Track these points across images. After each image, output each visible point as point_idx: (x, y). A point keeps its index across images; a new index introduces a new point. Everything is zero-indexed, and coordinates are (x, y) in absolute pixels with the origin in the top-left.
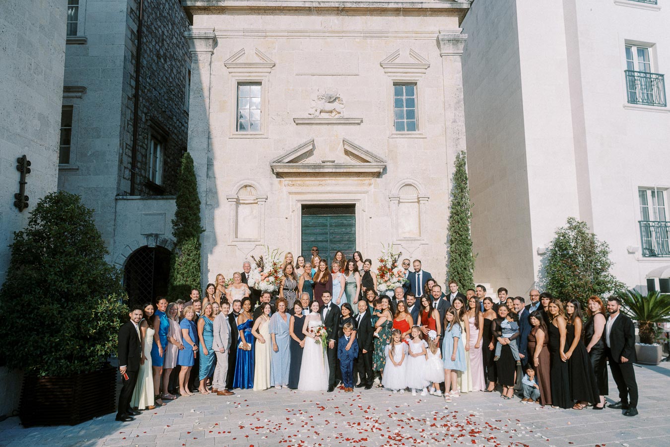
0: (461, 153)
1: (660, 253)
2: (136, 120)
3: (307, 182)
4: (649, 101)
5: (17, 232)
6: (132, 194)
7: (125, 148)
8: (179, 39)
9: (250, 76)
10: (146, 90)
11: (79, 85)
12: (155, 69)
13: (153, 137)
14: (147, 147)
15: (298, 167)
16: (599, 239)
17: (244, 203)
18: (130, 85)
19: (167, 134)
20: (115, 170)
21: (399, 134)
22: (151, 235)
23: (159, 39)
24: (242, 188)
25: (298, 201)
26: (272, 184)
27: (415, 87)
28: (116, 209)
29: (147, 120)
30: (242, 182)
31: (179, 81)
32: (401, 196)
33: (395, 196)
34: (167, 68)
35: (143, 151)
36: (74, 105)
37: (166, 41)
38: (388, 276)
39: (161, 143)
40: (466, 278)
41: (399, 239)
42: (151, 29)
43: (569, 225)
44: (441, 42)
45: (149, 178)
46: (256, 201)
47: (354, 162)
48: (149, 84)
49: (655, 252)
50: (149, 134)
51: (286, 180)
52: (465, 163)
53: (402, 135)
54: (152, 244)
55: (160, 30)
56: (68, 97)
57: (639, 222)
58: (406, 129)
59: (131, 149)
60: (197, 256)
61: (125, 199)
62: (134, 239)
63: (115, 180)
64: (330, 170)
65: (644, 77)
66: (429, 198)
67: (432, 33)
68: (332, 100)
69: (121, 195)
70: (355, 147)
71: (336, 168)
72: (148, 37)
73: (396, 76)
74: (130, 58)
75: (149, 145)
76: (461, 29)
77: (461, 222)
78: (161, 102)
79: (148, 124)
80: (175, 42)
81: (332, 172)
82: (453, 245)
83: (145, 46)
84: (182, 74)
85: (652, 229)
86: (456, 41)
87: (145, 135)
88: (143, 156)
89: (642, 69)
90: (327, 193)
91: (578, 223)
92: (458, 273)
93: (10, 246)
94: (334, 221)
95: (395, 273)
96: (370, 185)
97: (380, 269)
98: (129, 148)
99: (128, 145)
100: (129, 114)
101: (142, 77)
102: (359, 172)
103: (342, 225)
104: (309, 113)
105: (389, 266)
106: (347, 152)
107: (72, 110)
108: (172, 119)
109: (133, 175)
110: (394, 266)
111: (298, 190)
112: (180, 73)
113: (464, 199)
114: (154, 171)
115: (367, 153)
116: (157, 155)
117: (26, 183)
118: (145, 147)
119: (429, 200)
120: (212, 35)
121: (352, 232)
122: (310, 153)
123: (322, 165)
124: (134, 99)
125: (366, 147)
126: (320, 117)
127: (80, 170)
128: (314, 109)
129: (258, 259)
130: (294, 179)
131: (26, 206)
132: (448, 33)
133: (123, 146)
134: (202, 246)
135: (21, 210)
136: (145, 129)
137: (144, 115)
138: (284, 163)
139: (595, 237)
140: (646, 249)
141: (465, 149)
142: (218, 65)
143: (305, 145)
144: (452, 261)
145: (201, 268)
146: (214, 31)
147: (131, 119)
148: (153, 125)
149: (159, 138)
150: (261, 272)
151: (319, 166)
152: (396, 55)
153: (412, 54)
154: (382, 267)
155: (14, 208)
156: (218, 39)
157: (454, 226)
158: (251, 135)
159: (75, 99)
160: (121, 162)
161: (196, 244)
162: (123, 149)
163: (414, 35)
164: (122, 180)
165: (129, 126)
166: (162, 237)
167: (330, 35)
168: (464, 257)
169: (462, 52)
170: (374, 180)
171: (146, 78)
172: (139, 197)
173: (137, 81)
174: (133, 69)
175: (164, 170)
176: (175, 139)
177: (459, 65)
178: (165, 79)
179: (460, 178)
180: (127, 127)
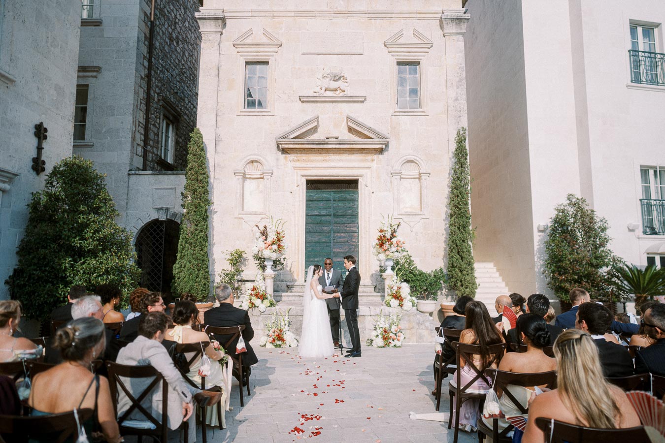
0: (461, 129)
1: (661, 231)
2: (148, 99)
3: (312, 158)
4: (654, 81)
5: (35, 192)
6: (144, 169)
7: (137, 126)
8: (191, 23)
9: (257, 56)
10: (158, 71)
11: (95, 65)
12: (167, 51)
13: (165, 117)
14: (159, 126)
15: (303, 143)
16: (598, 215)
17: (250, 178)
18: (143, 65)
19: (179, 115)
20: (128, 146)
21: (401, 112)
22: (161, 209)
23: (172, 22)
24: (248, 163)
25: (303, 176)
26: (277, 159)
27: (418, 67)
28: (128, 183)
29: (159, 100)
30: (249, 157)
31: (190, 64)
32: (403, 172)
33: (397, 172)
34: (179, 51)
35: (155, 130)
36: (90, 84)
37: (178, 25)
38: (387, 245)
39: (173, 124)
40: (465, 250)
41: (400, 213)
42: (164, 12)
43: (569, 202)
44: (444, 22)
45: (161, 157)
46: (262, 176)
47: (357, 139)
48: (162, 65)
49: (656, 230)
50: (161, 114)
51: (291, 157)
52: (465, 139)
53: (405, 112)
54: (163, 218)
55: (172, 13)
56: (84, 77)
57: (640, 200)
58: (409, 107)
59: (144, 127)
60: (205, 227)
61: (137, 174)
62: (146, 212)
63: (128, 156)
64: (334, 146)
65: (649, 57)
66: (430, 174)
67: (436, 13)
68: (337, 78)
69: (133, 172)
70: (359, 124)
71: (340, 144)
72: (160, 19)
73: (400, 56)
74: (143, 39)
75: (161, 124)
76: (464, 9)
77: (460, 196)
78: (173, 84)
79: (160, 104)
80: (187, 26)
81: (335, 148)
82: (453, 219)
83: (158, 28)
84: (194, 57)
85: (654, 208)
86: (459, 21)
87: (157, 114)
88: (155, 134)
89: (647, 50)
90: (330, 168)
91: (578, 199)
92: (457, 245)
93: (28, 205)
94: (337, 196)
95: (393, 243)
96: (373, 160)
97: (380, 239)
98: (142, 125)
99: (141, 123)
100: (142, 94)
101: (155, 58)
102: (362, 149)
103: (345, 200)
104: (315, 91)
105: (388, 235)
106: (350, 130)
107: (88, 89)
108: (184, 100)
109: (145, 152)
110: (393, 236)
111: (303, 165)
112: (192, 56)
113: (463, 174)
114: (166, 150)
115: (370, 129)
116: (169, 134)
117: (43, 148)
118: (158, 126)
119: (431, 175)
120: (221, 16)
121: (356, 206)
122: (314, 130)
123: (326, 141)
124: (146, 79)
125: (369, 123)
126: (325, 95)
127: (95, 146)
128: (319, 87)
129: (262, 228)
130: (299, 155)
131: (43, 170)
132: (451, 13)
133: (136, 123)
134: (209, 218)
135: (38, 174)
136: (157, 109)
137: (156, 95)
138: (289, 139)
139: (595, 213)
140: (646, 227)
141: (466, 126)
142: (227, 45)
143: (310, 122)
144: (452, 234)
145: (208, 239)
146: (223, 12)
147: (143, 98)
148: (165, 105)
149: (171, 118)
150: (265, 240)
151: (323, 142)
152: (400, 35)
153: (416, 34)
154: (381, 237)
155: (32, 171)
156: (227, 20)
157: (453, 200)
158: (258, 112)
159: (91, 79)
160: (134, 139)
161: (204, 215)
162: (136, 127)
163: (418, 15)
164: (135, 156)
165: (142, 105)
166: (172, 211)
167: (335, 15)
168: (462, 230)
169: (465, 31)
170: (375, 157)
171: (158, 60)
172: (150, 172)
173: (150, 61)
174: (146, 50)
175: (176, 149)
176: (186, 120)
177: (461, 44)
178: (177, 60)
179: (460, 153)
180: (140, 106)
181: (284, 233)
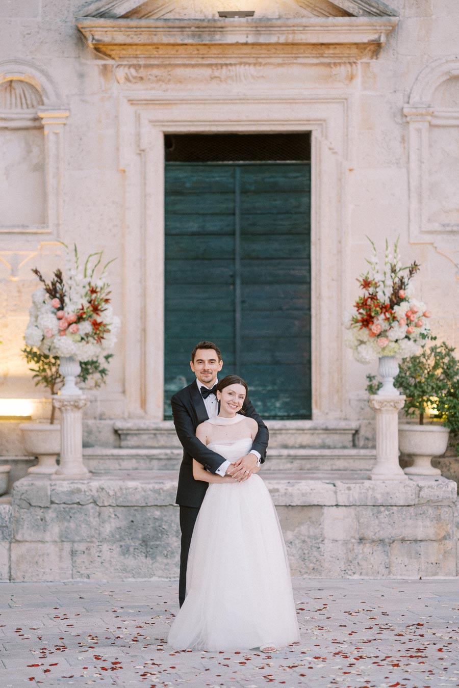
3: (180, 72)
25: (155, 122)
26: (81, 76)
32: (438, 109)
33: (421, 111)
38: (380, 322)
46: (39, 124)
51: (121, 68)
64: (242, 39)
71: (258, 32)
81: (246, 44)
90: (232, 101)
94: (251, 178)
95: (399, 317)
96: (353, 77)
97: (362, 304)
102: (322, 44)
103: (274, 189)
105: (384, 297)
110: (397, 299)
111: (153, 93)
121: (302, 209)
123: (219, 24)
129: (50, 278)
138: (113, 18)
151: (212, 28)
154: (366, 300)
181: (107, 291)
